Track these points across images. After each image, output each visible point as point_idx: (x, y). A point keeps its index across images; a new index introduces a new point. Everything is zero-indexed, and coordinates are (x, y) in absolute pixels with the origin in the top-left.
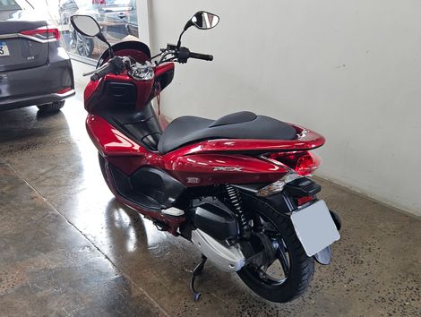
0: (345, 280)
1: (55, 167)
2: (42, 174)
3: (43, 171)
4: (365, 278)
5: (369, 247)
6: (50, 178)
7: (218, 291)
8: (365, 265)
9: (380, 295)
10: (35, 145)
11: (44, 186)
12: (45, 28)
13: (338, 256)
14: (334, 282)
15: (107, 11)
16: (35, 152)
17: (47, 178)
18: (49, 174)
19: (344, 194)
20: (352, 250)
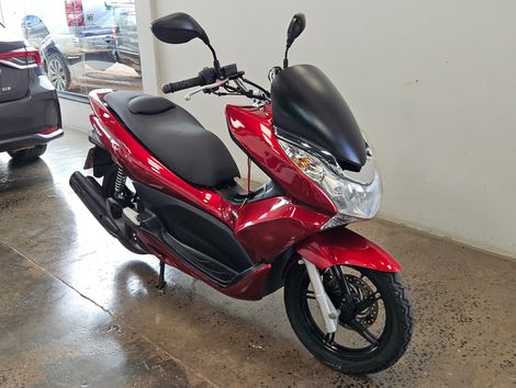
0: (458, 343)
1: (48, 228)
2: (33, 238)
3: (33, 233)
4: (480, 338)
5: (473, 301)
6: (44, 241)
7: (302, 371)
8: (475, 323)
9: (504, 358)
10: (15, 202)
11: (39, 252)
12: (23, 50)
13: (440, 314)
14: (444, 347)
15: (87, 35)
16: (18, 210)
17: (41, 242)
18: (42, 237)
19: (424, 240)
20: (455, 306)
